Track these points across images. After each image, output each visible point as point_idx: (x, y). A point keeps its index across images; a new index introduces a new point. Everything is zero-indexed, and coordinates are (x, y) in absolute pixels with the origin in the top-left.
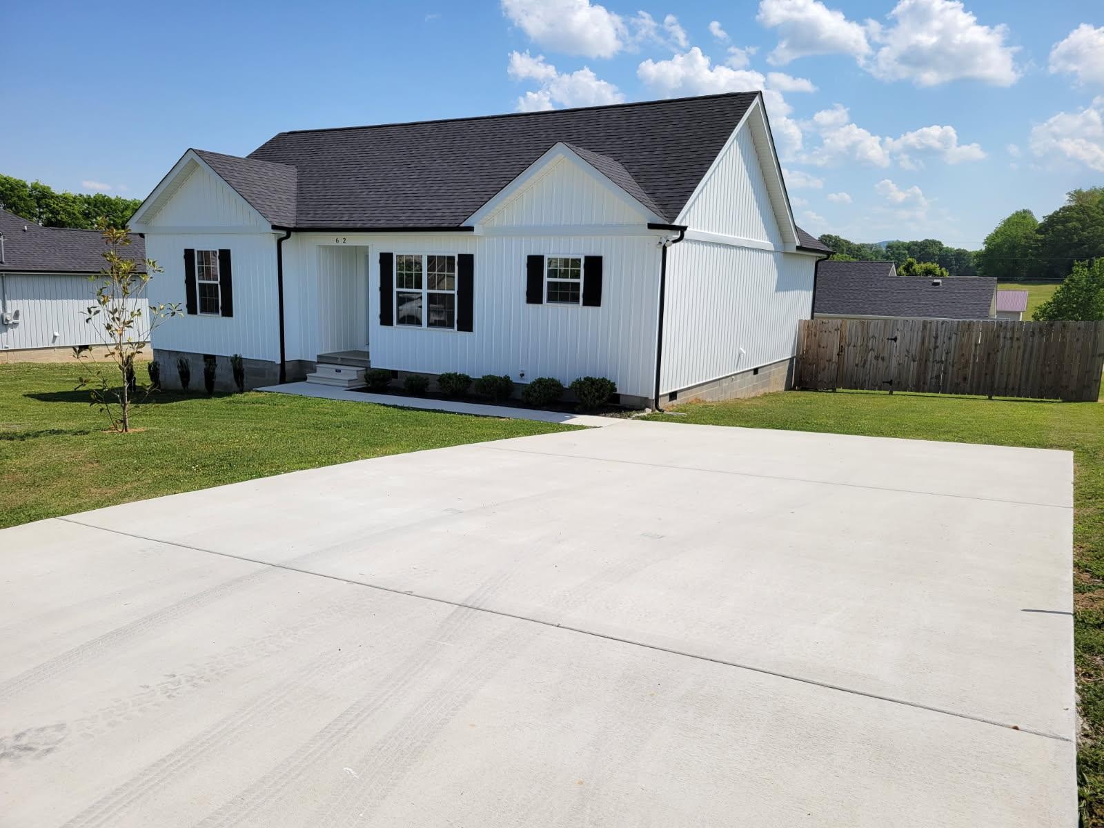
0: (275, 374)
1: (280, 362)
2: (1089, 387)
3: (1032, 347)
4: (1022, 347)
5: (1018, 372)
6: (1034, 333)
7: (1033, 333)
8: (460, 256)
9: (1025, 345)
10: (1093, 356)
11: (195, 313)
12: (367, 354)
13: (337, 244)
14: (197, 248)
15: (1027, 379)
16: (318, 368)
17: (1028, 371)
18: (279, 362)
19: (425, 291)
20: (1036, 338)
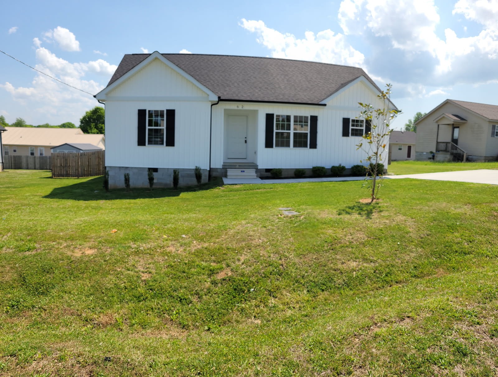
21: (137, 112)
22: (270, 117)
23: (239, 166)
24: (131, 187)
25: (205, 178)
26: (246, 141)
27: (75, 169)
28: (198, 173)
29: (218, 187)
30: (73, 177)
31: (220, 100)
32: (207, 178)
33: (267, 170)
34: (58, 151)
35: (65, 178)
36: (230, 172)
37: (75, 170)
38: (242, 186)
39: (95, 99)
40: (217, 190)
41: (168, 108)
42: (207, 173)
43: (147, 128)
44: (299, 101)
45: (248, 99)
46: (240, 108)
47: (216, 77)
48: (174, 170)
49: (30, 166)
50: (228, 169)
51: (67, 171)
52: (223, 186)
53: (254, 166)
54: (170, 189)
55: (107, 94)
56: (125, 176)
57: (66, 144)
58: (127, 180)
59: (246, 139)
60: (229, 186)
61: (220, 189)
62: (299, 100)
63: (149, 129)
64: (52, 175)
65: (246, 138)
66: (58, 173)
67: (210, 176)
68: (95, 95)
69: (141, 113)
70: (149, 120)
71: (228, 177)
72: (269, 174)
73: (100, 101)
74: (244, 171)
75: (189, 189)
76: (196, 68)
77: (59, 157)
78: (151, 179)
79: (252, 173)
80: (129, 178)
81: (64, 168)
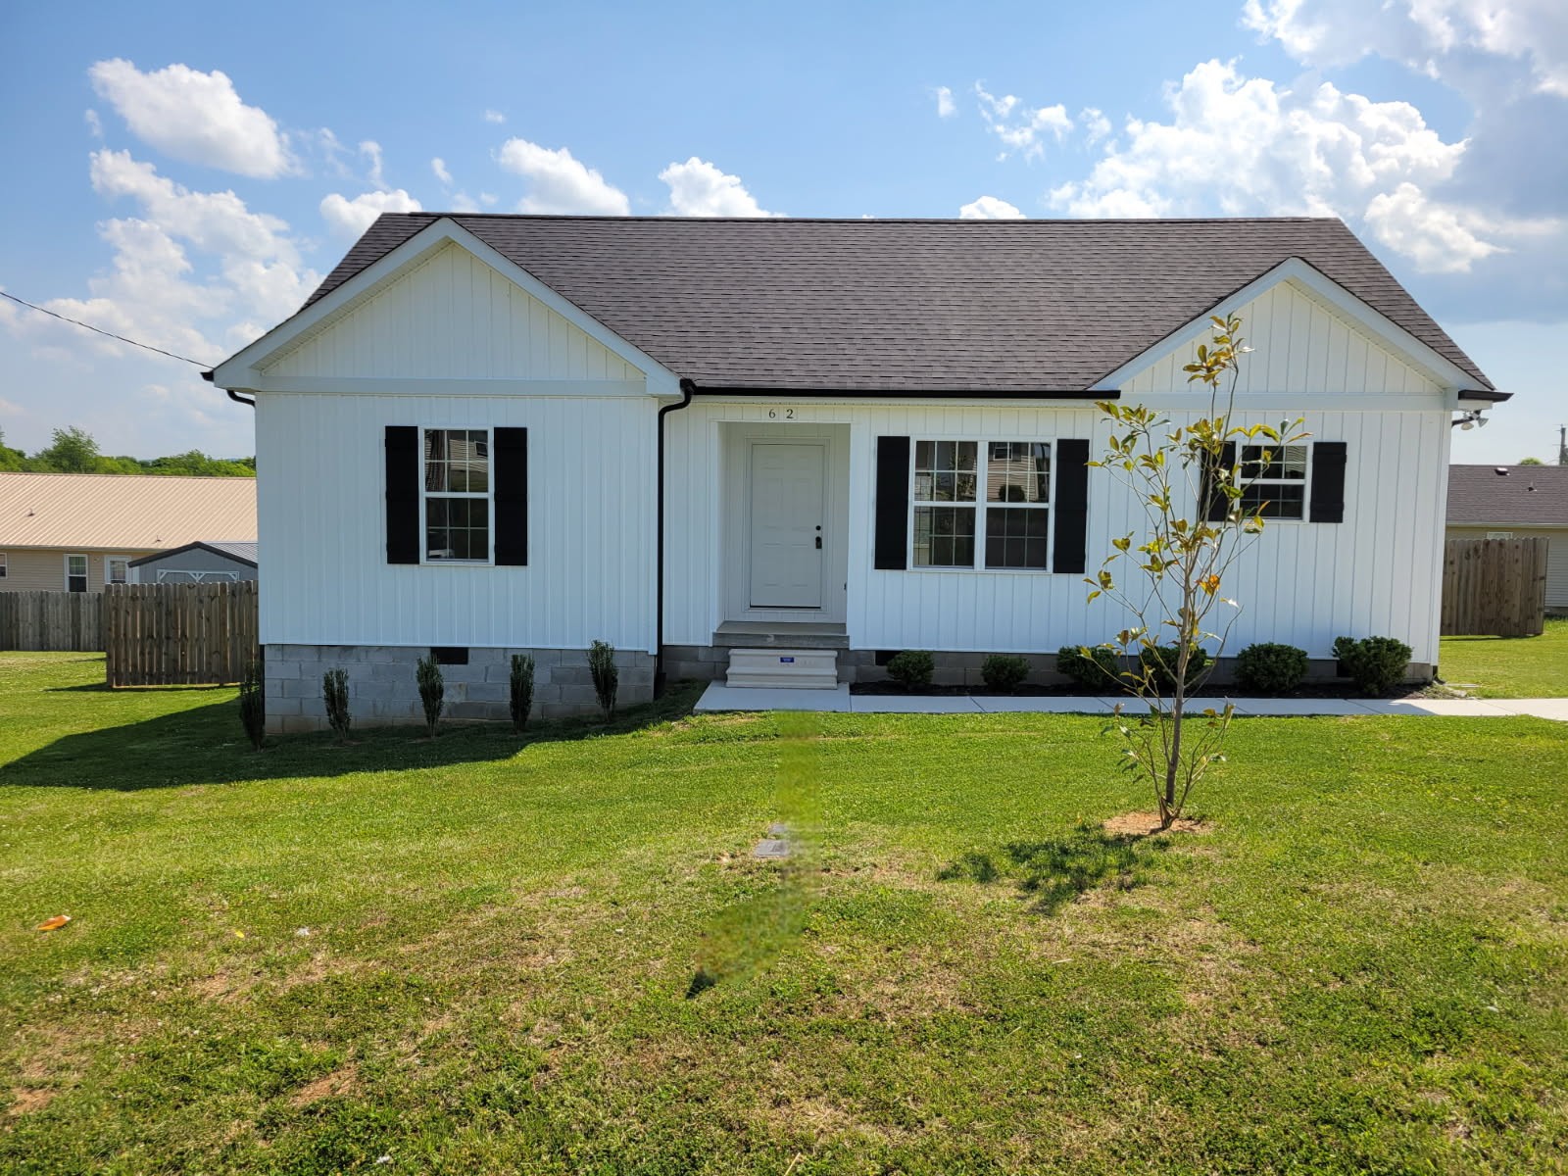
0: (643, 679)
1: (656, 653)
2: (1533, 618)
3: (1468, 572)
4: (1457, 573)
5: (1454, 604)
6: (1469, 555)
7: (1468, 553)
8: (1061, 443)
9: (1460, 571)
10: (1534, 580)
11: (413, 559)
12: (843, 626)
13: (772, 421)
14: (424, 423)
15: (1465, 612)
16: (732, 658)
17: (1465, 602)
18: (654, 651)
19: (981, 505)
20: (1472, 561)
21: (381, 436)
22: (892, 452)
23: (776, 636)
24: (351, 726)
25: (634, 686)
26: (819, 541)
27: (209, 648)
28: (602, 668)
29: (666, 724)
30: (200, 682)
31: (690, 389)
32: (651, 684)
33: (884, 657)
34: (161, 573)
35: (163, 686)
36: (742, 663)
37: (209, 655)
38: (756, 719)
39: (210, 384)
40: (659, 735)
41: (503, 424)
42: (650, 667)
43: (424, 494)
44: (1009, 386)
45: (808, 383)
46: (782, 418)
47: (706, 304)
48: (515, 657)
49: (54, 635)
50: (733, 651)
51: (176, 661)
52: (689, 718)
53: (832, 637)
54: (502, 729)
55: (260, 368)
56: (328, 684)
57: (197, 545)
58: (336, 698)
59: (818, 534)
60: (710, 718)
61: (670, 729)
62: (1010, 382)
63: (429, 500)
64: (108, 675)
65: (818, 528)
66: (135, 666)
67: (660, 677)
68: (207, 370)
69: (400, 442)
70: (431, 467)
71: (729, 683)
72: (881, 672)
73: (238, 394)
74: (792, 660)
75: (572, 728)
76: (638, 271)
77: (139, 603)
78: (431, 693)
79: (823, 665)
80: (342, 689)
81: (159, 648)
